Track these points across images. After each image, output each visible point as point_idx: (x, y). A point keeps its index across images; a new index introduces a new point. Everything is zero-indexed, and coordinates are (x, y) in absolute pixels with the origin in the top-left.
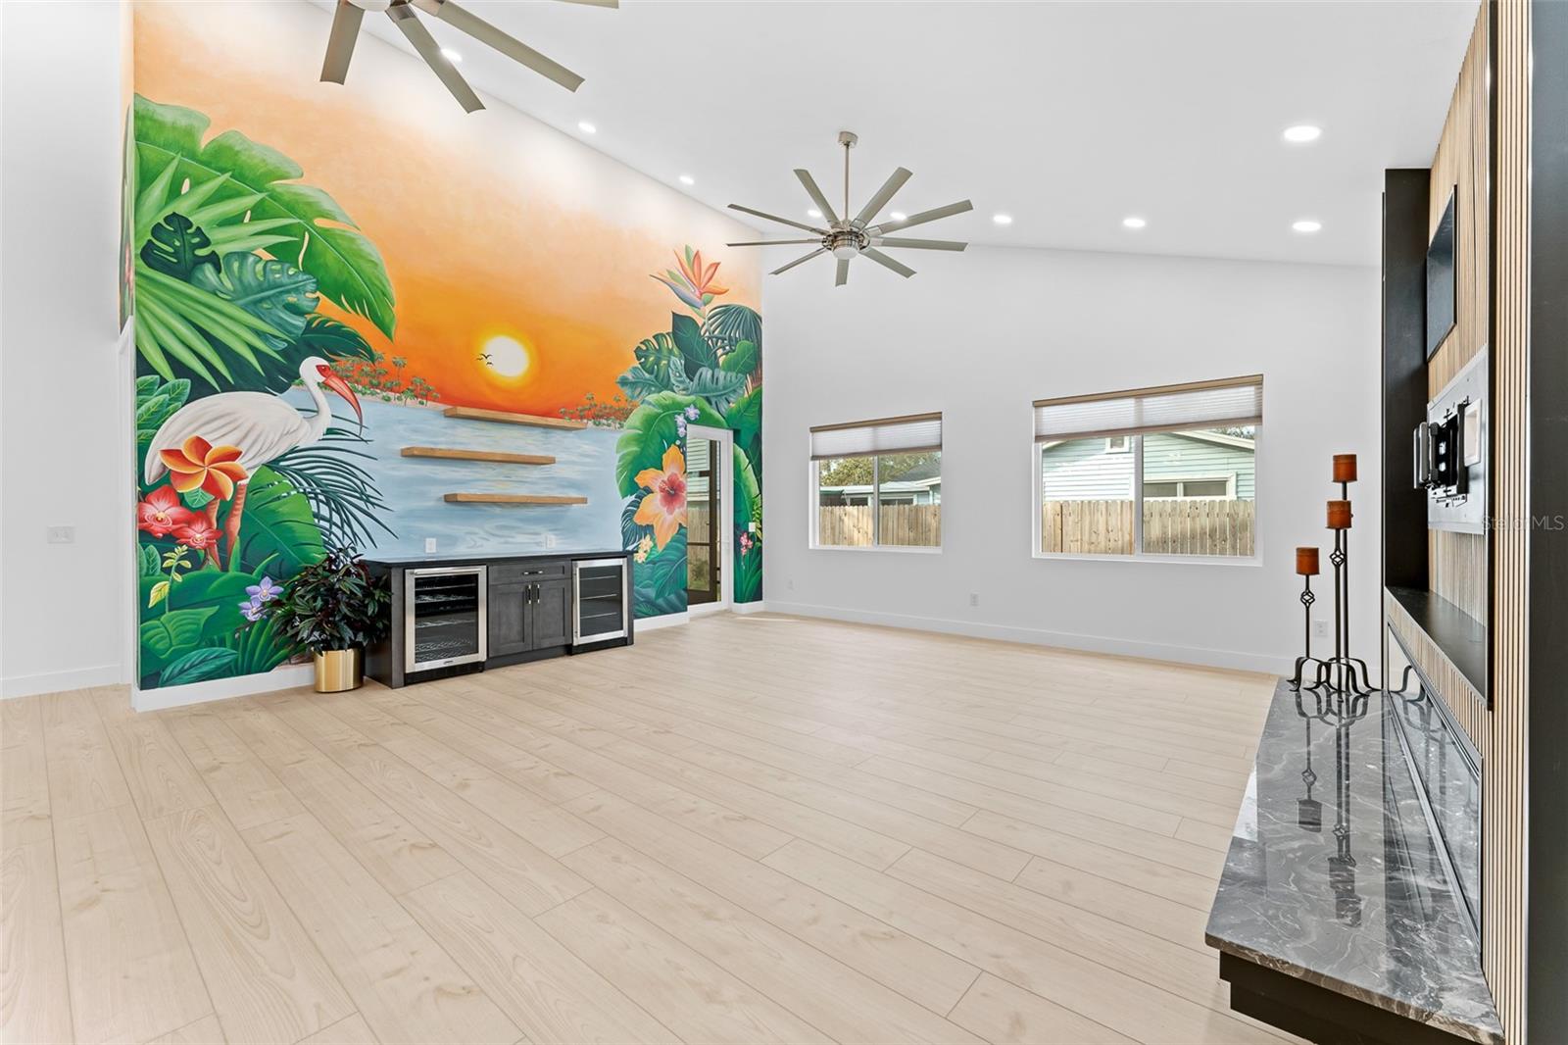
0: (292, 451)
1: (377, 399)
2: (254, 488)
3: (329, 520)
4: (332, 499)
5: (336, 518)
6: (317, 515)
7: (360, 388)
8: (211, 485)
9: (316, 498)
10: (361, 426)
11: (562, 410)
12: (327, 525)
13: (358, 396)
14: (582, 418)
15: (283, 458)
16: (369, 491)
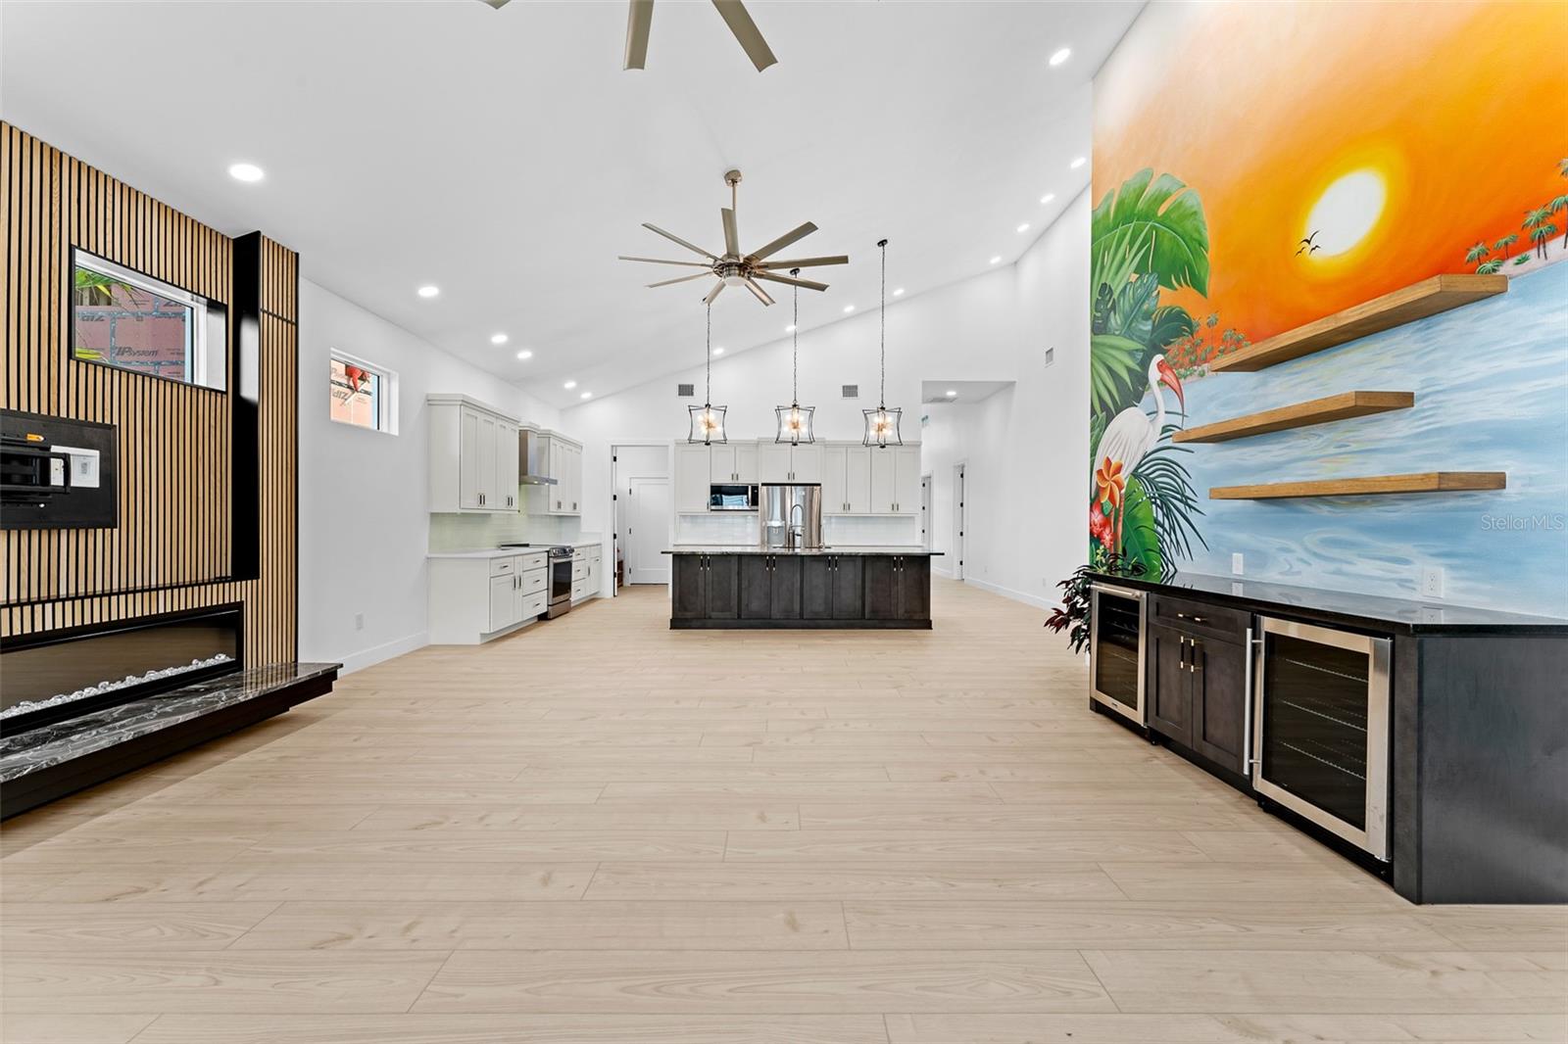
0: (1145, 457)
1: (1195, 378)
2: (1128, 496)
3: (1162, 526)
4: (1165, 506)
5: (1167, 526)
6: (1156, 521)
7: (1182, 371)
8: (1112, 498)
9: (1155, 503)
10: (1183, 415)
11: (1475, 251)
12: (1160, 530)
13: (1182, 381)
14: (1541, 241)
15: (1140, 466)
16: (1188, 493)
